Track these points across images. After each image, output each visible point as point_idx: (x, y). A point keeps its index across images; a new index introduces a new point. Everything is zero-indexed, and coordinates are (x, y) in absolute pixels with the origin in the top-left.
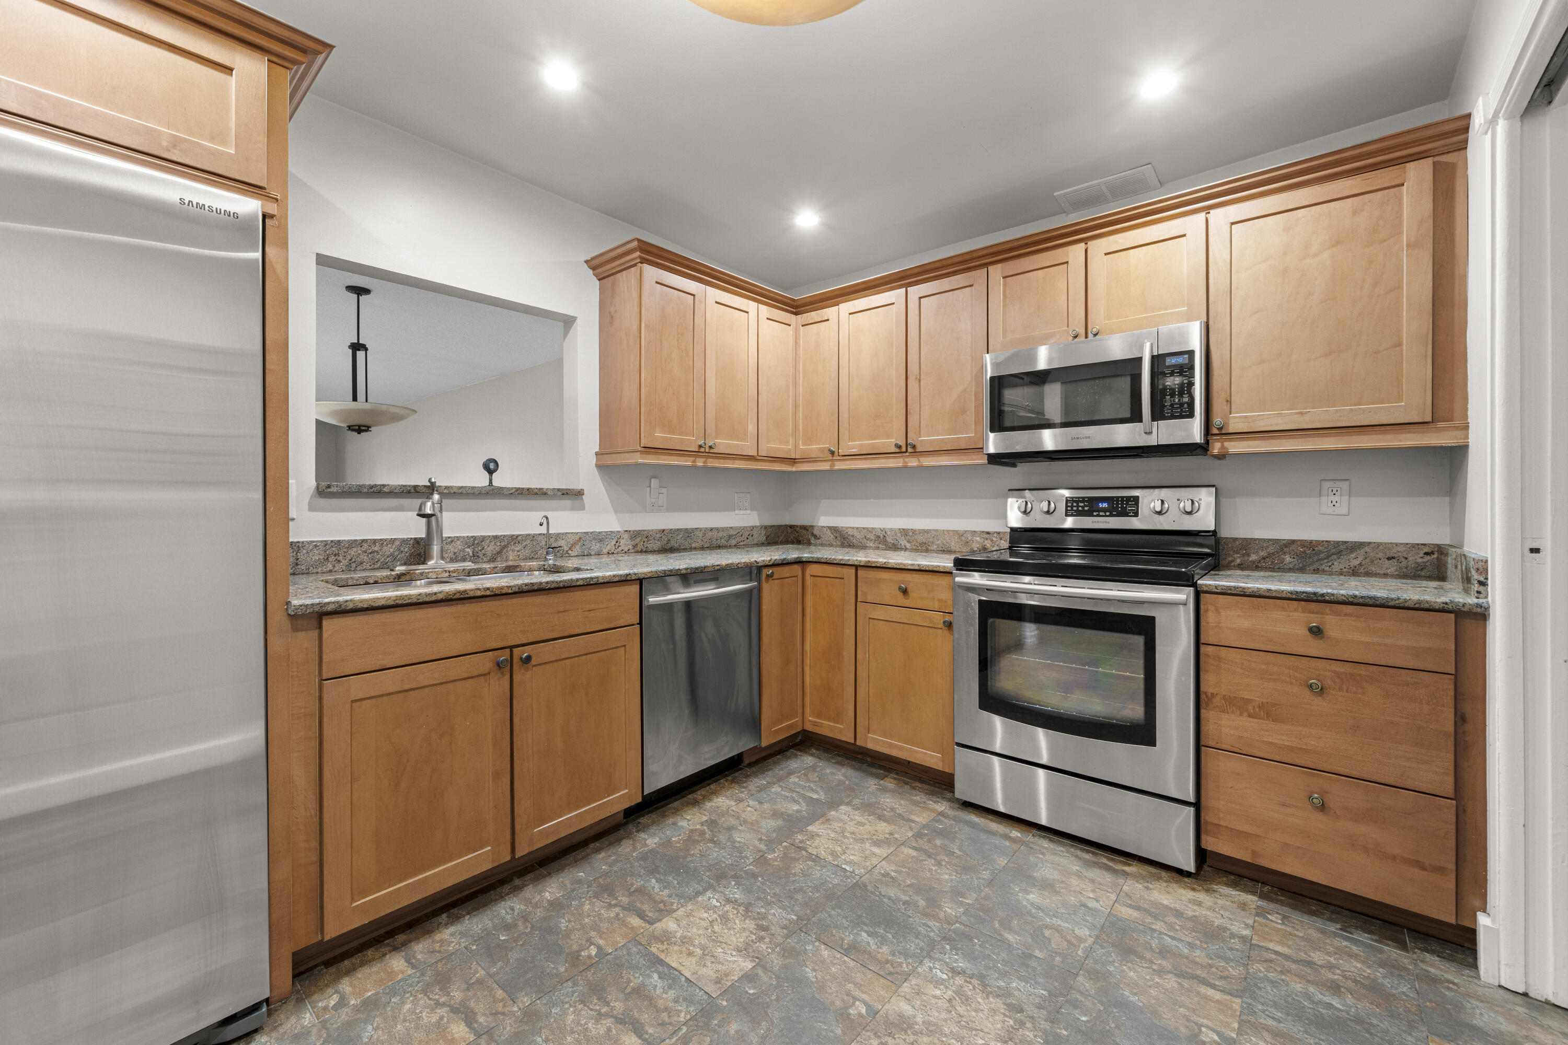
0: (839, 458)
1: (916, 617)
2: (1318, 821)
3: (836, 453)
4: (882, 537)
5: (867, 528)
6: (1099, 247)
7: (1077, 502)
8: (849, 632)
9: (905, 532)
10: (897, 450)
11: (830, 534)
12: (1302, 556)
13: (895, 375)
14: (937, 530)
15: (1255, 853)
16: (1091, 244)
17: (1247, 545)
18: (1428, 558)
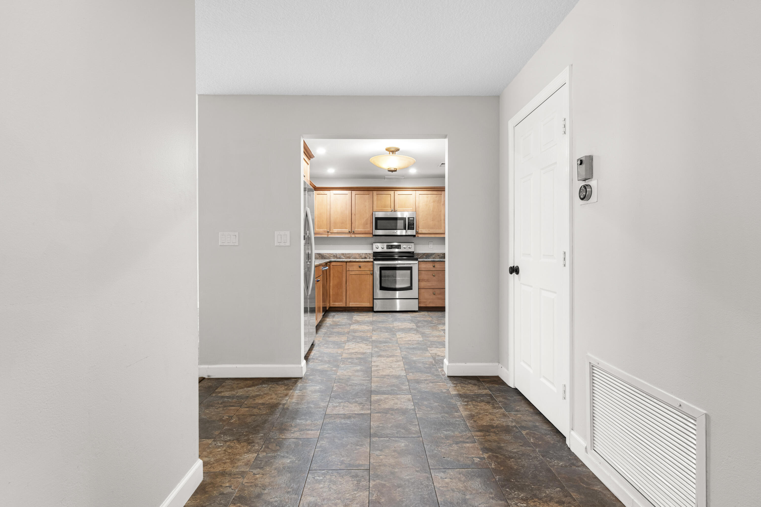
0: (330, 233)
1: (363, 273)
2: (434, 296)
3: (329, 232)
4: (336, 255)
5: (331, 253)
6: (397, 192)
7: (389, 246)
8: (344, 279)
9: (343, 254)
10: (349, 232)
11: (317, 255)
12: (426, 256)
13: (348, 212)
14: (352, 253)
15: (426, 305)
16: (395, 192)
17: (418, 254)
18: (443, 255)
